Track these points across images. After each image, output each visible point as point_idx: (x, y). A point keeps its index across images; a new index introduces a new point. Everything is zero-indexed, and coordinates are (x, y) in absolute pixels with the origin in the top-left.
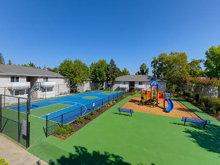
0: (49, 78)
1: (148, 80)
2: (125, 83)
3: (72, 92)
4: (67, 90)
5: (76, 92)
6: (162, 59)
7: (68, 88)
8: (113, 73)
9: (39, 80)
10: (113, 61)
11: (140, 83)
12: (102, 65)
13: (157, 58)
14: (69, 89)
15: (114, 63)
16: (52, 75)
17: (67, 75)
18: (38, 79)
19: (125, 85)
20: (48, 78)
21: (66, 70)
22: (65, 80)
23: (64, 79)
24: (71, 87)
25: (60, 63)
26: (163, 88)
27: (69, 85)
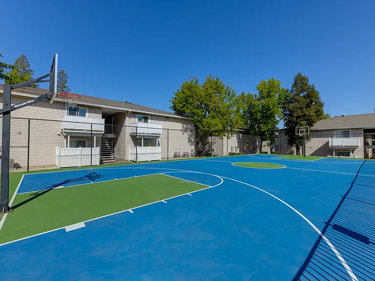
3: (199, 153)
4: (190, 149)
5: (208, 155)
7: (191, 145)
9: (129, 121)
10: (303, 79)
14: (193, 148)
16: (156, 113)
18: (127, 118)
20: (147, 118)
22: (185, 126)
23: (183, 124)
24: (197, 143)
27: (192, 139)
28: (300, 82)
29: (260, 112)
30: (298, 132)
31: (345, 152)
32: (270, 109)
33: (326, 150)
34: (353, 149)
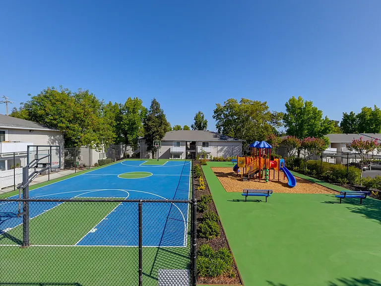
0: (6, 131)
1: (217, 139)
2: (178, 144)
3: (67, 165)
6: (231, 108)
8: (160, 126)
10: (157, 104)
11: (205, 144)
12: (134, 108)
13: (222, 105)
14: (62, 159)
15: (159, 107)
16: (18, 125)
17: (64, 125)
19: (178, 148)
20: (4, 133)
21: (60, 114)
22: (52, 138)
23: (51, 136)
24: (67, 154)
25: (29, 95)
26: (237, 151)
28: (155, 105)
29: (127, 125)
30: (155, 144)
31: (177, 155)
32: (135, 124)
33: (168, 155)
34: (181, 153)
